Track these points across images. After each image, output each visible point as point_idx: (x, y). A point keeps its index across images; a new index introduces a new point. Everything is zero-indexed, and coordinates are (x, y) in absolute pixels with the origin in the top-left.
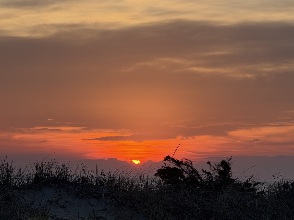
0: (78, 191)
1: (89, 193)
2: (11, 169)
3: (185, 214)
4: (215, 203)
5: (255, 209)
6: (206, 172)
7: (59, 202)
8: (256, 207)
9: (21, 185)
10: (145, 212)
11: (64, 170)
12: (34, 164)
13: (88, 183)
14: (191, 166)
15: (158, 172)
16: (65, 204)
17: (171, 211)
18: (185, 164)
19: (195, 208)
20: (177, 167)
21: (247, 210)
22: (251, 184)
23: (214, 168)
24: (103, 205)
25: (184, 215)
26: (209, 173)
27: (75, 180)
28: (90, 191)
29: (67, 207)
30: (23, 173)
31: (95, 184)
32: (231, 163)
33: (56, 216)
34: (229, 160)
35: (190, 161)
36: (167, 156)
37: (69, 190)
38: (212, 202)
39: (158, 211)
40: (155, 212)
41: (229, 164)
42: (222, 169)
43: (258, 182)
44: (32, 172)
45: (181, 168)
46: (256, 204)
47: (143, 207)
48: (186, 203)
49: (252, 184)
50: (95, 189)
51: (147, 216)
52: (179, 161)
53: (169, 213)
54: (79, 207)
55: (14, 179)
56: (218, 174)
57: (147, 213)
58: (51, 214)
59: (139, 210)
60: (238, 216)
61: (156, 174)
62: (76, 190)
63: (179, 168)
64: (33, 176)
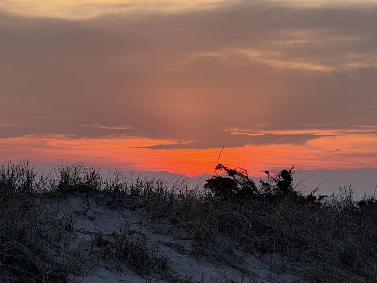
0: (109, 201)
1: (121, 204)
2: (32, 175)
3: (233, 230)
4: (268, 217)
5: (315, 224)
6: (264, 182)
7: (87, 214)
8: (316, 222)
9: (44, 194)
10: (187, 226)
11: (94, 177)
12: (59, 169)
13: (121, 192)
14: (246, 176)
15: (207, 183)
16: (94, 215)
17: (216, 225)
18: (239, 174)
19: (245, 222)
20: (230, 177)
21: (305, 225)
22: (315, 198)
23: (273, 178)
24: (138, 218)
25: (231, 230)
26: (267, 184)
27: (106, 188)
28: (123, 201)
29: (96, 219)
30: (46, 180)
31: (129, 194)
32: (293, 173)
33: (83, 229)
34: (291, 170)
35: (245, 170)
36: (219, 165)
37: (99, 199)
38: (265, 215)
39: (201, 225)
40: (198, 226)
41: (291, 174)
42: (282, 180)
43: (323, 195)
44: (56, 178)
45: (234, 178)
46: (316, 219)
47: (184, 220)
48: (235, 217)
49: (317, 197)
50: (129, 199)
51: (189, 230)
52: (232, 170)
53: (214, 228)
54: (111, 219)
55: (35, 186)
56: (277, 186)
57: (189, 228)
58: (77, 227)
59: (179, 224)
60: (294, 231)
61: (206, 185)
62: (107, 200)
63: (232, 178)
64: (57, 183)
